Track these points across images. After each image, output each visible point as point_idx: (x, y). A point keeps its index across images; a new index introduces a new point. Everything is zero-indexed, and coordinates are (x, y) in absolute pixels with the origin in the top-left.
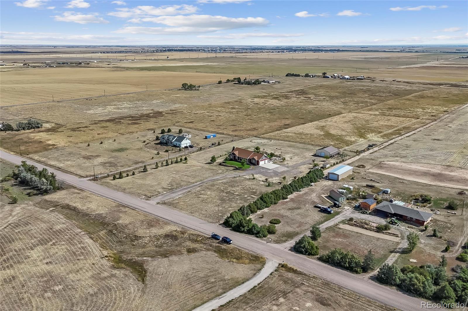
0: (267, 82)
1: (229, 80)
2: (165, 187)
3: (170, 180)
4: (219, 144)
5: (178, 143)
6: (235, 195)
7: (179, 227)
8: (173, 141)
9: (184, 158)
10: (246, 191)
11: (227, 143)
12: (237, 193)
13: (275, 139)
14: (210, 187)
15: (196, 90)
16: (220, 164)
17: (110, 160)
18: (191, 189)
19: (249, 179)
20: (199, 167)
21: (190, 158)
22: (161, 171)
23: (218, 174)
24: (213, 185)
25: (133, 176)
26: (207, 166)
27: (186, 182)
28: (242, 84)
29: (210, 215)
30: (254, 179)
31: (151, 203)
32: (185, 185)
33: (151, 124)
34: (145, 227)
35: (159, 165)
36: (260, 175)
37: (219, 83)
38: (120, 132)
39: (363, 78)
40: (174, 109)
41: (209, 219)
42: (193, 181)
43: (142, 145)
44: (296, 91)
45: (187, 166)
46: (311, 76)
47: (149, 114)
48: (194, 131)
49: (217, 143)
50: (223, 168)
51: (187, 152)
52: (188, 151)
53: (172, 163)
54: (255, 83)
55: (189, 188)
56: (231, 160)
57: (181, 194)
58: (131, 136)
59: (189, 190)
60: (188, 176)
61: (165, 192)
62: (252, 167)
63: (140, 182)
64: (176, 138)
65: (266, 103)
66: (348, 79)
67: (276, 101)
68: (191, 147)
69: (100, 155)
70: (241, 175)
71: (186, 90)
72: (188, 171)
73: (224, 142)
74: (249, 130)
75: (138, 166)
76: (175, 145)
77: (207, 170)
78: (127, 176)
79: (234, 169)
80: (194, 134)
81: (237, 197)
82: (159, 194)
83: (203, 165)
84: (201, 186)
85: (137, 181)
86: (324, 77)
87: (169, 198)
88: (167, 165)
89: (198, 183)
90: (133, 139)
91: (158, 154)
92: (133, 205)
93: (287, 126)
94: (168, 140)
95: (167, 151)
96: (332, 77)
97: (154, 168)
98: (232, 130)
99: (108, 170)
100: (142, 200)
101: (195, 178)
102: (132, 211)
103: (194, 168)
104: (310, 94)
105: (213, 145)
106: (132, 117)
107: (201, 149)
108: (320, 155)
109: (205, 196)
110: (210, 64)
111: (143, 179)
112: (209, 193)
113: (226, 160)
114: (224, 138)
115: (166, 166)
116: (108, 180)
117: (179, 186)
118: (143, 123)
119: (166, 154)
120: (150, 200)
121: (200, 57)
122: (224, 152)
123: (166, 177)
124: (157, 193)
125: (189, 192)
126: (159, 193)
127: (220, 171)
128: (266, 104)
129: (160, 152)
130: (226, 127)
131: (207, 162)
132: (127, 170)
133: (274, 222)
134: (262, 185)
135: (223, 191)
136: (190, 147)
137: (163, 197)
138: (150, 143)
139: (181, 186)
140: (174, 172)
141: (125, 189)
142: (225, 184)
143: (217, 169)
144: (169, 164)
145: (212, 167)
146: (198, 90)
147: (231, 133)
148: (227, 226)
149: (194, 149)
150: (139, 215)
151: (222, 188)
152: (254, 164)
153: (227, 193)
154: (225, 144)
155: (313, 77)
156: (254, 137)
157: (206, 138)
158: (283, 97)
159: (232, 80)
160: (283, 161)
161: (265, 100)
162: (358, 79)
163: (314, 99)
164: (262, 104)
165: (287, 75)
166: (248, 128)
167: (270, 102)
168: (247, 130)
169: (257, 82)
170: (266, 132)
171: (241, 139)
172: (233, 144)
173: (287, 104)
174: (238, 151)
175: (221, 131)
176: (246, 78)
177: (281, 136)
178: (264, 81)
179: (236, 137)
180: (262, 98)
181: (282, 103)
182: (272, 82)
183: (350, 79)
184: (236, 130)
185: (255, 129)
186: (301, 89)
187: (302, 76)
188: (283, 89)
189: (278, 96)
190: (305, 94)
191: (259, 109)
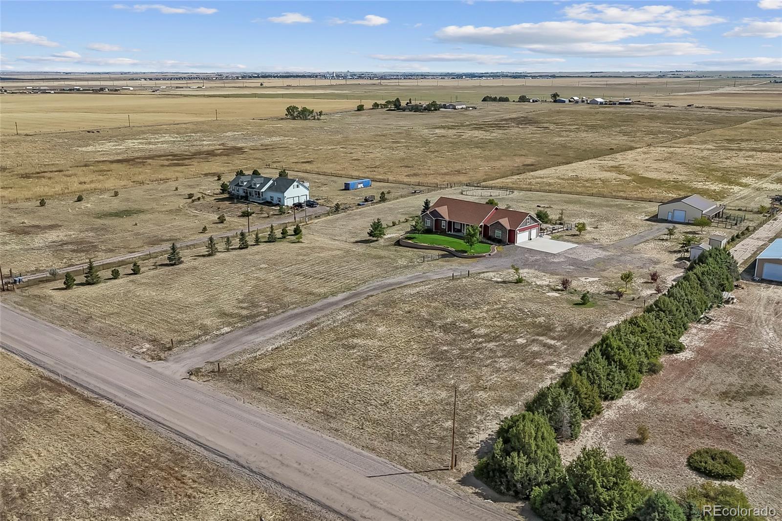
0: (451, 107)
1: (378, 105)
2: (228, 309)
3: (248, 288)
4: (383, 199)
5: (276, 195)
6: (480, 336)
7: (270, 500)
8: (263, 190)
9: (291, 229)
10: (511, 323)
11: (402, 196)
12: (483, 331)
13: (522, 190)
14: (381, 309)
15: (314, 119)
16: (398, 243)
17: (82, 235)
18: (319, 314)
19: (504, 282)
20: (338, 252)
21: (310, 229)
22: (224, 262)
23: (397, 268)
24: (390, 303)
25: (132, 277)
26: (361, 249)
27: (300, 292)
28: (404, 111)
29: (408, 427)
30: (519, 281)
31: (167, 372)
32: (297, 304)
33: (215, 166)
34: (107, 503)
35: (221, 246)
36: (532, 271)
37: (359, 110)
38: (136, 179)
39: (630, 101)
40: (269, 143)
41: (405, 449)
42: (322, 290)
43: (182, 202)
44: (514, 119)
45: (302, 248)
46: (531, 101)
47: (213, 151)
48: (316, 177)
49: (378, 198)
50: (410, 253)
51: (299, 215)
52: (303, 214)
53: (257, 241)
54: (428, 109)
55: (311, 311)
56: (428, 231)
57: (282, 336)
58: (160, 187)
59: (311, 318)
60: (305, 276)
61: (227, 329)
62: (496, 249)
63: (147, 293)
64: (271, 182)
65: (463, 135)
66: (601, 103)
67: (480, 132)
68: (310, 204)
69: (60, 223)
70: (473, 270)
71: (294, 119)
72: (304, 261)
73: (392, 195)
74: (446, 174)
75: (157, 249)
76: (268, 202)
77: (360, 257)
78: (115, 278)
79: (443, 256)
80: (315, 182)
81: (491, 345)
82: (206, 334)
83: (347, 246)
84: (352, 305)
85: (140, 291)
86: (555, 101)
87: (238, 349)
88: (244, 246)
89: (340, 296)
90: (164, 193)
91: (222, 220)
92: (93, 383)
93: (532, 167)
94: (250, 187)
95: (246, 214)
96: (570, 101)
97: (204, 256)
98: (406, 174)
99: (65, 260)
100: (139, 360)
101: (327, 281)
102: (82, 409)
103: (322, 255)
104: (544, 123)
105: (366, 200)
106: (175, 155)
107: (337, 209)
108: (670, 219)
109: (370, 342)
110: (336, 92)
111: (163, 284)
112: (381, 329)
113: (415, 230)
114: (392, 188)
115: (240, 248)
116: (48, 290)
117: (277, 305)
118: (196, 164)
119: (244, 220)
120: (165, 360)
121: (317, 85)
122: (400, 215)
123: (236, 280)
124: (197, 332)
125: (312, 325)
126: (205, 330)
127: (402, 262)
128: (463, 137)
129: (227, 218)
130: (390, 168)
131: (359, 239)
132: (122, 261)
133: (711, 464)
134: (555, 299)
135: (429, 323)
136: (307, 205)
137: (216, 349)
138: (203, 198)
139: (285, 307)
140: (262, 266)
141: (88, 319)
142: (430, 297)
143: (392, 257)
144: (249, 243)
145: (374, 252)
146: (318, 119)
147: (406, 180)
148: (500, 492)
149: (318, 209)
150: (101, 427)
151: (424, 312)
152: (499, 242)
153: (445, 329)
154: (397, 198)
155: (533, 101)
156: (465, 187)
157: (347, 187)
158: (491, 127)
159: (384, 105)
160: (578, 233)
161: (458, 131)
162: (621, 103)
163: (558, 129)
164: (455, 137)
165: (484, 100)
166: (442, 171)
167: (469, 134)
168: (443, 174)
169: (433, 107)
170: (487, 177)
171: (434, 190)
172: (419, 197)
173: (506, 136)
174: (446, 206)
175: (381, 177)
176: (410, 100)
177: (530, 184)
178: (445, 107)
179: (420, 187)
180: (451, 129)
181: (495, 135)
182: (460, 107)
183: (606, 104)
184: (415, 175)
185: (459, 172)
186: (522, 117)
187: (514, 101)
188: (486, 116)
189: (482, 126)
190: (535, 123)
191: (451, 143)
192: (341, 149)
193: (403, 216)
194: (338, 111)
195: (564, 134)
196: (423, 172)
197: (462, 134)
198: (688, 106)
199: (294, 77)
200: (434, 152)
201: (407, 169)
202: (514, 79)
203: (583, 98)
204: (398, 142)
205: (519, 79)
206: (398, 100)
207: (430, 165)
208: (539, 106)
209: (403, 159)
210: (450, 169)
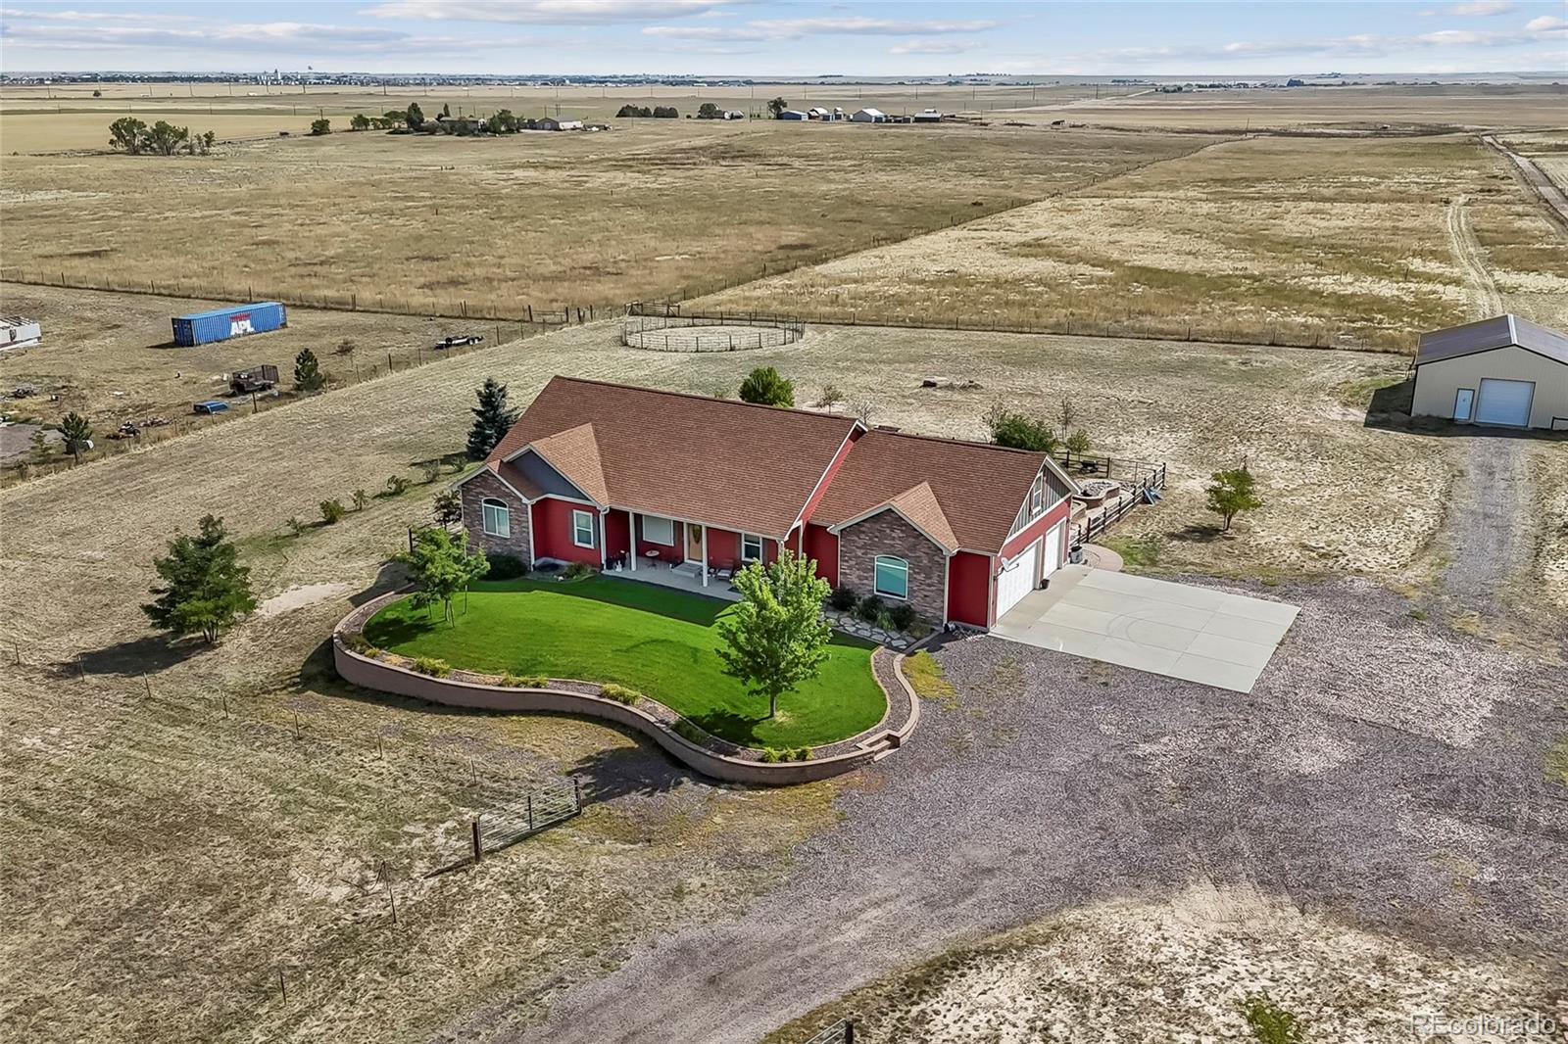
0: (548, 125)
1: (366, 122)
4: (309, 378)
11: (392, 364)
13: (821, 321)
15: (191, 153)
16: (326, 667)
28: (432, 133)
37: (316, 133)
39: (938, 116)
44: (701, 148)
46: (727, 116)
49: (287, 378)
54: (491, 129)
62: (905, 681)
65: (586, 182)
66: (878, 120)
67: (629, 174)
71: (135, 152)
73: (359, 359)
74: (558, 278)
86: (780, 117)
96: (810, 117)
98: (422, 280)
104: (775, 156)
105: (239, 388)
113: (415, 576)
114: (364, 330)
122: (370, 459)
128: (587, 185)
130: (369, 266)
146: (203, 153)
147: (419, 299)
154: (374, 372)
155: (732, 117)
156: (627, 318)
157: (183, 336)
158: (652, 164)
159: (381, 121)
160: (1219, 520)
161: (572, 173)
162: (918, 120)
163: (813, 168)
164: (566, 185)
165: (622, 114)
166: (541, 270)
167: (599, 180)
168: (545, 279)
169: (503, 125)
170: (691, 282)
171: (522, 334)
172: (463, 364)
173: (697, 183)
174: (588, 428)
175: (331, 293)
176: (446, 107)
177: (835, 300)
178: (532, 125)
179: (471, 324)
180: (553, 168)
181: (668, 180)
182: (569, 125)
183: (890, 121)
184: (454, 283)
185: (596, 271)
186: (719, 145)
187: (689, 117)
188: (635, 144)
189: (630, 163)
190: (755, 156)
191: (556, 197)
192: (232, 218)
193: (387, 459)
194: (260, 136)
195: (832, 175)
196: (479, 271)
197: (585, 179)
198: (1054, 123)
199: (182, 80)
200: (512, 219)
201: (425, 266)
202: (671, 87)
203: (836, 111)
204: (412, 198)
205: (682, 87)
206: (414, 107)
207: (500, 252)
208: (746, 125)
209: (419, 238)
210: (567, 262)
